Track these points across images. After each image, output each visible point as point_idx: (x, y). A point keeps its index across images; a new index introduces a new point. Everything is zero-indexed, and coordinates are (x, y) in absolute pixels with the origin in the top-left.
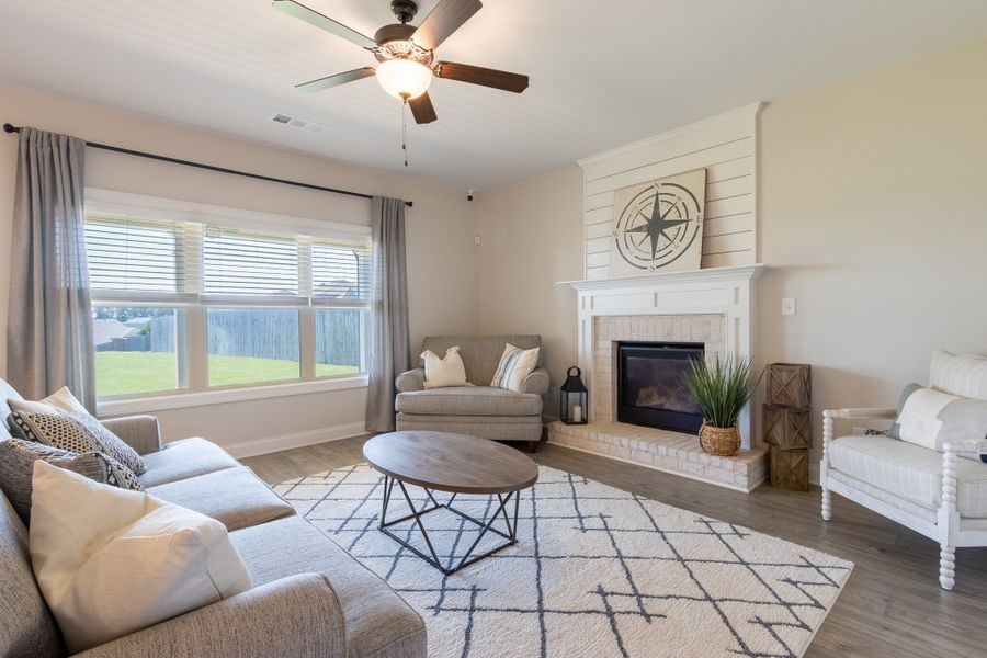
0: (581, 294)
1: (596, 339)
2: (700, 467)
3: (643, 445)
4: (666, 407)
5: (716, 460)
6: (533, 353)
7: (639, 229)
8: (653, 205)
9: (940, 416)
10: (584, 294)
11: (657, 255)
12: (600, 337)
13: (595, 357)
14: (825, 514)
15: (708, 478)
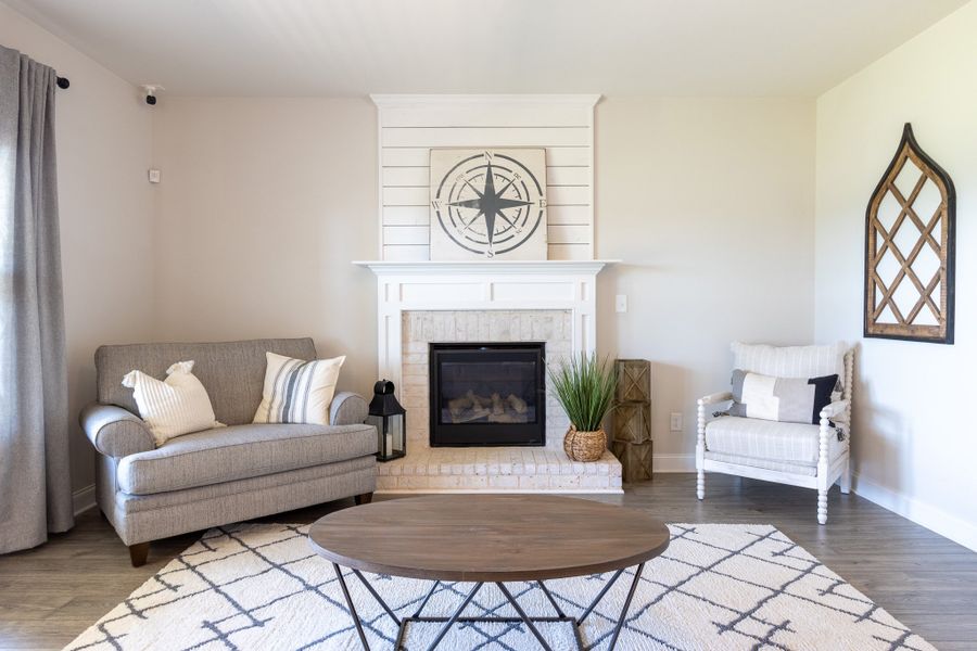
0: (382, 280)
1: (405, 341)
2: (574, 478)
3: (506, 468)
4: (492, 419)
5: (591, 466)
6: (336, 365)
7: (468, 204)
8: (485, 177)
9: (775, 394)
10: (386, 281)
11: (495, 239)
12: (411, 339)
13: (404, 365)
14: (700, 494)
15: (583, 488)
